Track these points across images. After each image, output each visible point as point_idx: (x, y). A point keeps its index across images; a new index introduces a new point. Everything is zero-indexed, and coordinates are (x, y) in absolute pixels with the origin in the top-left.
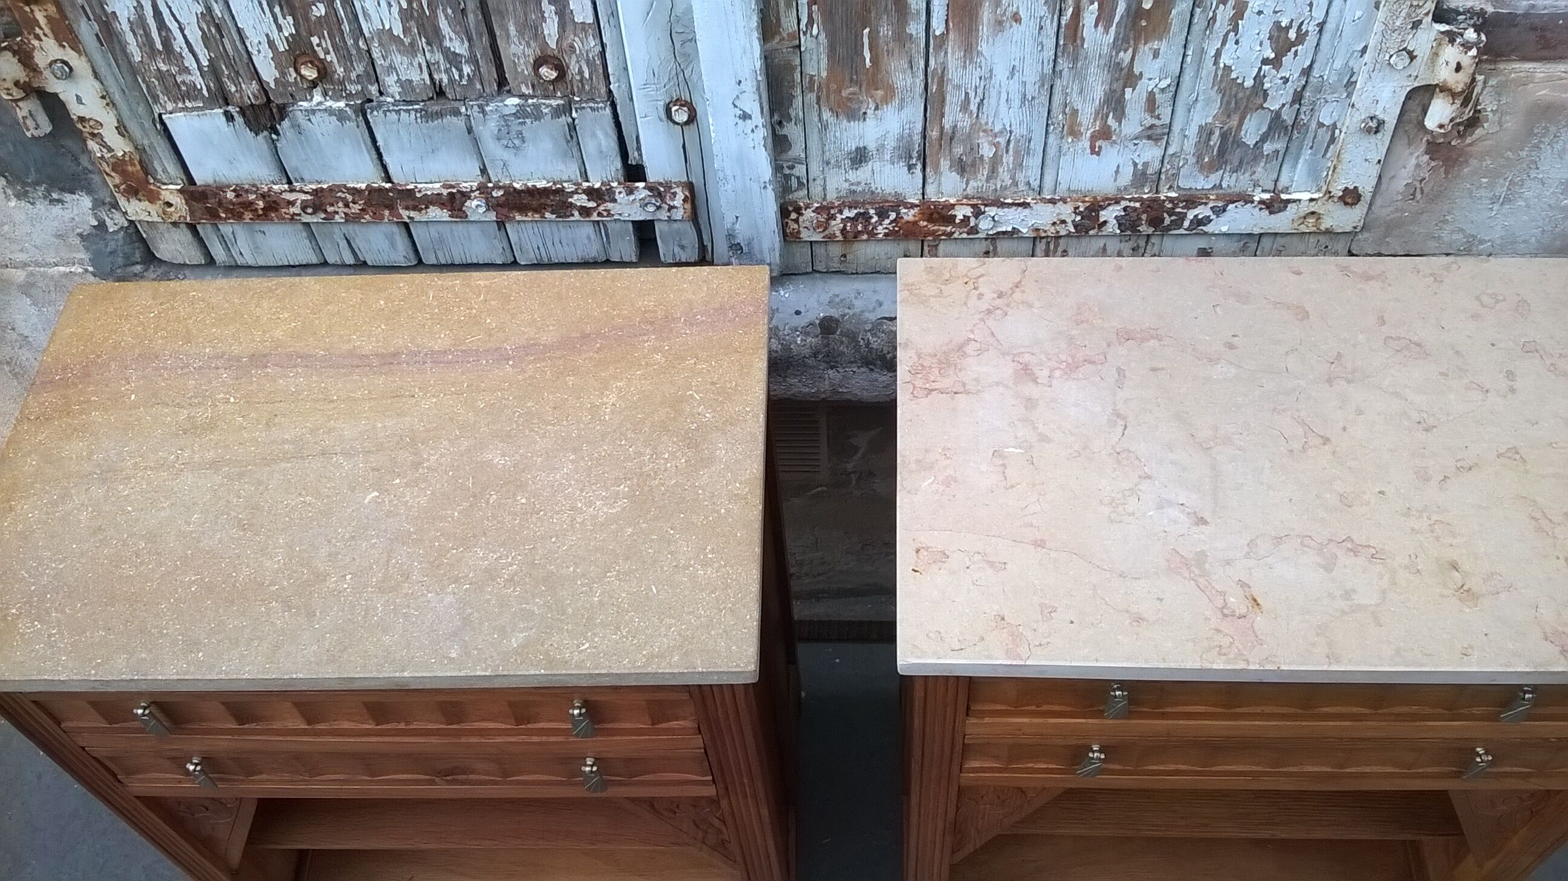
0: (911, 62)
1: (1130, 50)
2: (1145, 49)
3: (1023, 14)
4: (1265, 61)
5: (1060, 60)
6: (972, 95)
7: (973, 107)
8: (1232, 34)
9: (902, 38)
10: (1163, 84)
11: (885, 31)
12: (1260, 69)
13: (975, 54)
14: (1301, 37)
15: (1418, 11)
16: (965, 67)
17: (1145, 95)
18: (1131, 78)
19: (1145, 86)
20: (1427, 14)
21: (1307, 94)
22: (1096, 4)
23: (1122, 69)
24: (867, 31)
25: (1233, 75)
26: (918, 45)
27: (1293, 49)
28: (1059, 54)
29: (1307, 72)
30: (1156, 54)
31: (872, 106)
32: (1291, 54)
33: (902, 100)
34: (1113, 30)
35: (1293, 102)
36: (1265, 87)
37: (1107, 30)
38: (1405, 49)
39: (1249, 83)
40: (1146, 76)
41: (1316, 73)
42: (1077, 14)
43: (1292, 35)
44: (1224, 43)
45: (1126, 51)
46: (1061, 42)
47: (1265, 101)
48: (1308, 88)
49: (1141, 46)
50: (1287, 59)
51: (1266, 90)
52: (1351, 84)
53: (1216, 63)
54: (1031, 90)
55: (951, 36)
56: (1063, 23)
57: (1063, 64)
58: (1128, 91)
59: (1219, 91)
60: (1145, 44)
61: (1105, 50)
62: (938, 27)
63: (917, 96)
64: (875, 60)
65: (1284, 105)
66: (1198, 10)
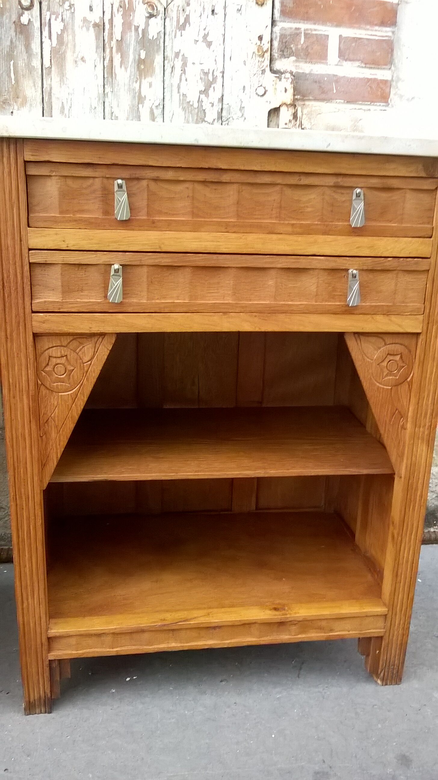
0: (34, 82)
1: (138, 82)
2: (145, 82)
3: (86, 58)
4: (201, 92)
5: (106, 86)
6: (65, 105)
7: (66, 111)
8: (183, 75)
9: (30, 69)
10: (156, 104)
11: (21, 64)
12: (199, 96)
13: (65, 80)
14: (215, 79)
15: (262, 64)
16: (61, 87)
17: (149, 110)
18: (141, 99)
19: (147, 104)
20: (267, 66)
21: (224, 114)
22: (119, 54)
23: (135, 93)
24: (12, 63)
25: (188, 100)
26: (38, 73)
27: (212, 86)
28: (105, 83)
29: (222, 99)
30: (150, 85)
31: (16, 107)
32: (212, 89)
33: (31, 105)
34: (129, 69)
35: (218, 119)
36: (204, 108)
37: (126, 68)
38: (261, 86)
39: (196, 105)
40: (147, 99)
41: (225, 102)
42: (111, 60)
43: (210, 78)
44: (181, 80)
45: (136, 82)
46: (106, 76)
47: (205, 116)
48: (224, 112)
49: (143, 80)
50: (211, 91)
51: (204, 110)
52: (242, 108)
53: (179, 92)
54: (95, 103)
55: (53, 69)
56: (105, 65)
57: (108, 89)
58: (140, 106)
59: (184, 109)
60: (145, 78)
61: (127, 81)
62: (47, 64)
63: (38, 103)
64: (17, 81)
65: (214, 120)
66: (166, 62)
